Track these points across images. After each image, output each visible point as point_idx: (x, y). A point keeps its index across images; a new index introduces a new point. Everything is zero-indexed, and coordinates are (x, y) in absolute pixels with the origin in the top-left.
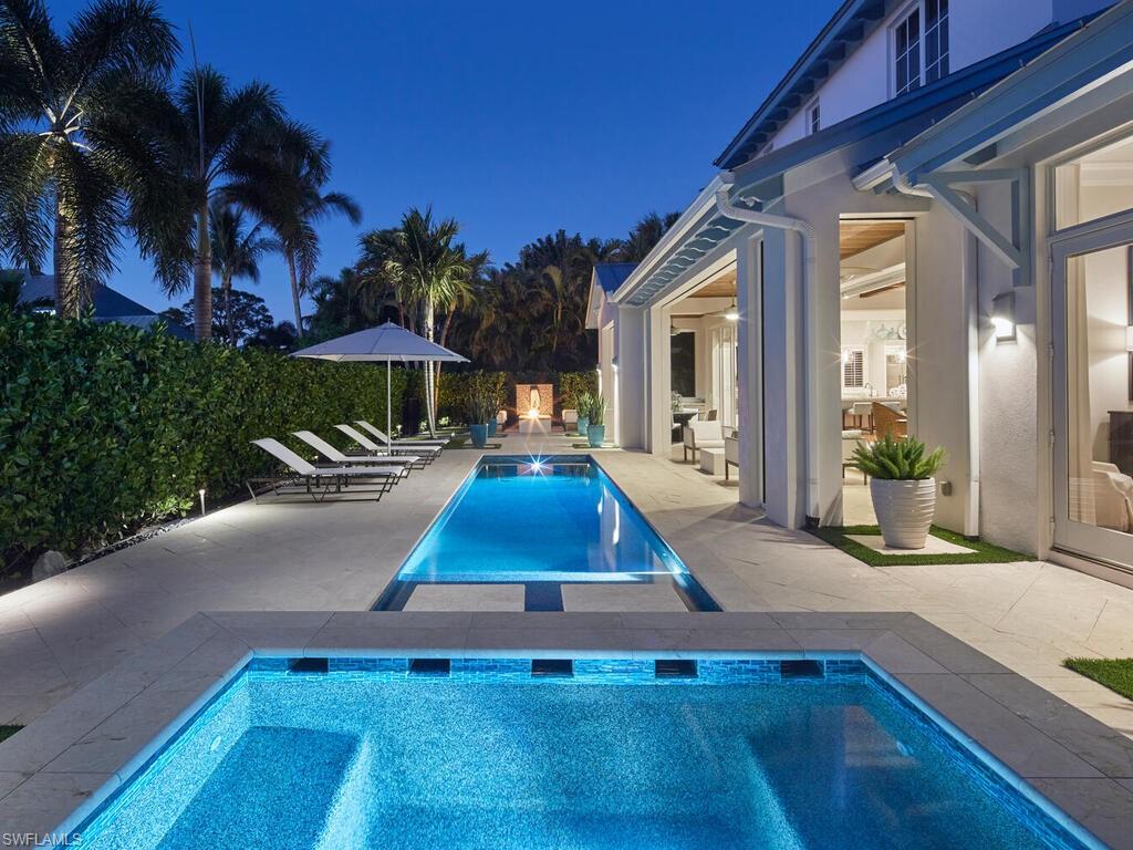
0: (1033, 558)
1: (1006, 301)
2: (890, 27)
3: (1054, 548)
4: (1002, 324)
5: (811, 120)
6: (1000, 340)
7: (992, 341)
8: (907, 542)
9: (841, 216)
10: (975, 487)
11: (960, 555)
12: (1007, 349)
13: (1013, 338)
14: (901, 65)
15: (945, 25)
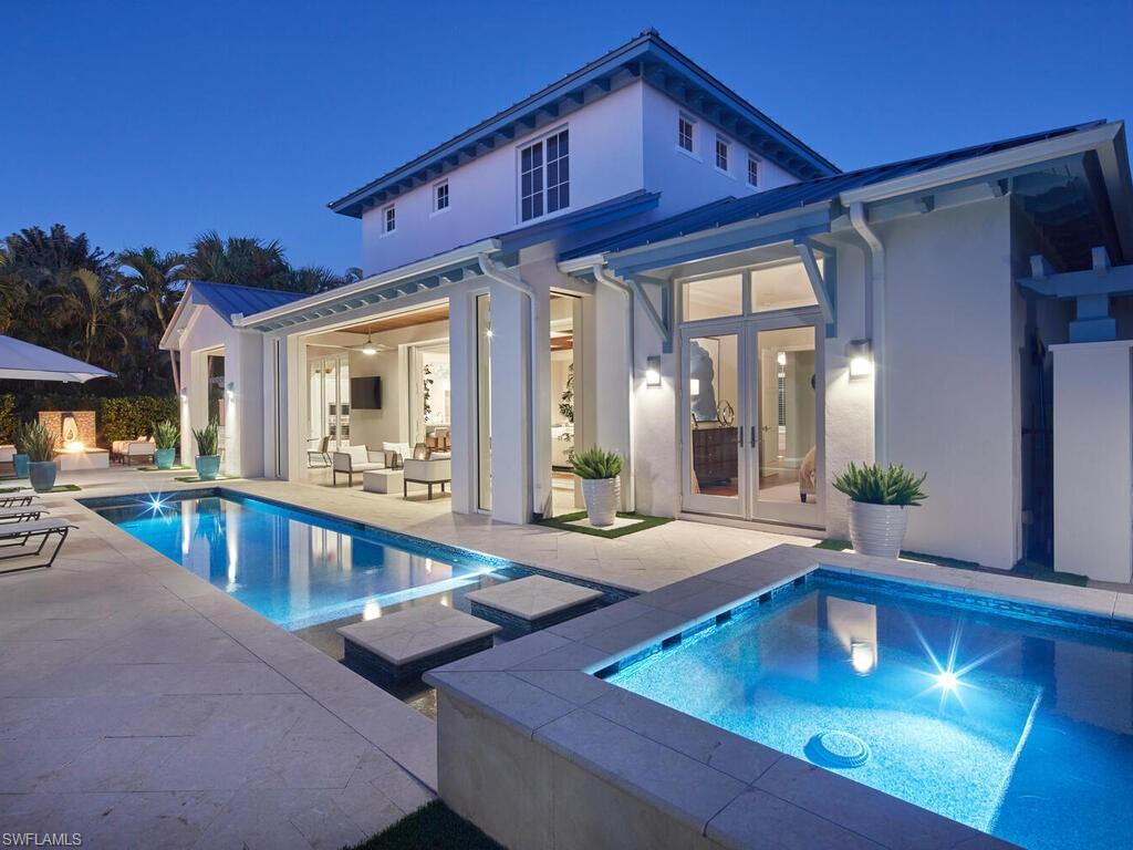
0: (673, 519)
1: (654, 360)
2: (518, 147)
3: (682, 512)
4: (652, 375)
5: (437, 195)
6: (649, 385)
7: (644, 385)
8: (607, 521)
9: (552, 289)
10: (632, 478)
11: (633, 525)
12: (654, 391)
13: (659, 385)
14: (526, 179)
15: (565, 162)
